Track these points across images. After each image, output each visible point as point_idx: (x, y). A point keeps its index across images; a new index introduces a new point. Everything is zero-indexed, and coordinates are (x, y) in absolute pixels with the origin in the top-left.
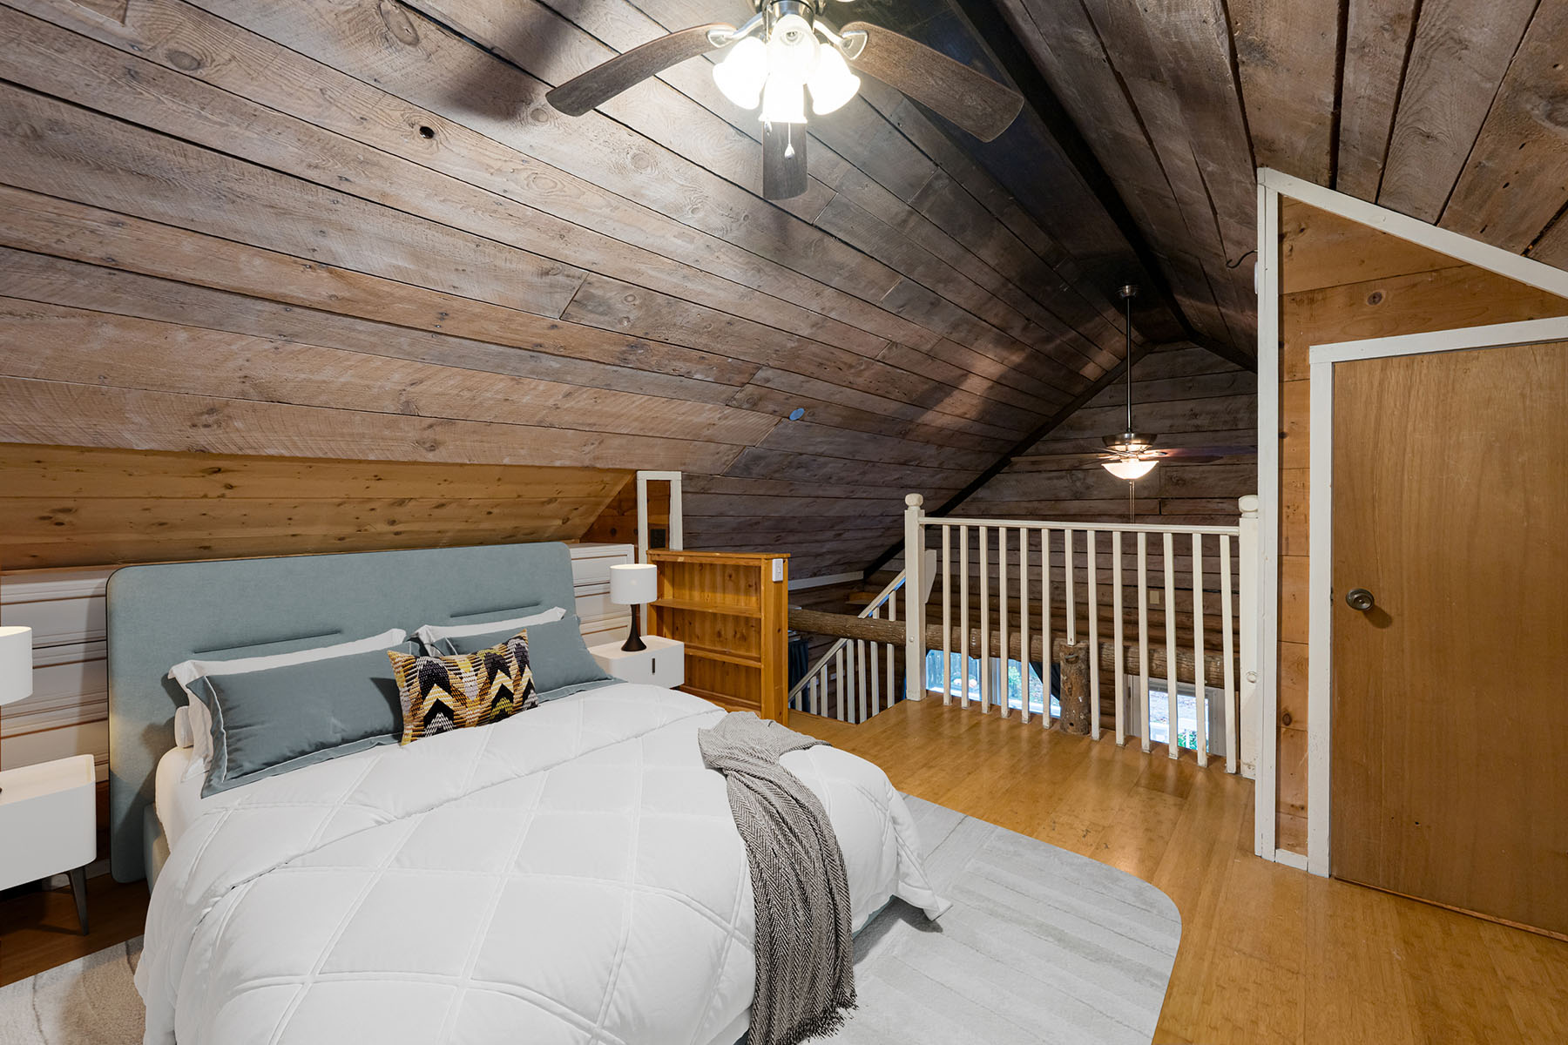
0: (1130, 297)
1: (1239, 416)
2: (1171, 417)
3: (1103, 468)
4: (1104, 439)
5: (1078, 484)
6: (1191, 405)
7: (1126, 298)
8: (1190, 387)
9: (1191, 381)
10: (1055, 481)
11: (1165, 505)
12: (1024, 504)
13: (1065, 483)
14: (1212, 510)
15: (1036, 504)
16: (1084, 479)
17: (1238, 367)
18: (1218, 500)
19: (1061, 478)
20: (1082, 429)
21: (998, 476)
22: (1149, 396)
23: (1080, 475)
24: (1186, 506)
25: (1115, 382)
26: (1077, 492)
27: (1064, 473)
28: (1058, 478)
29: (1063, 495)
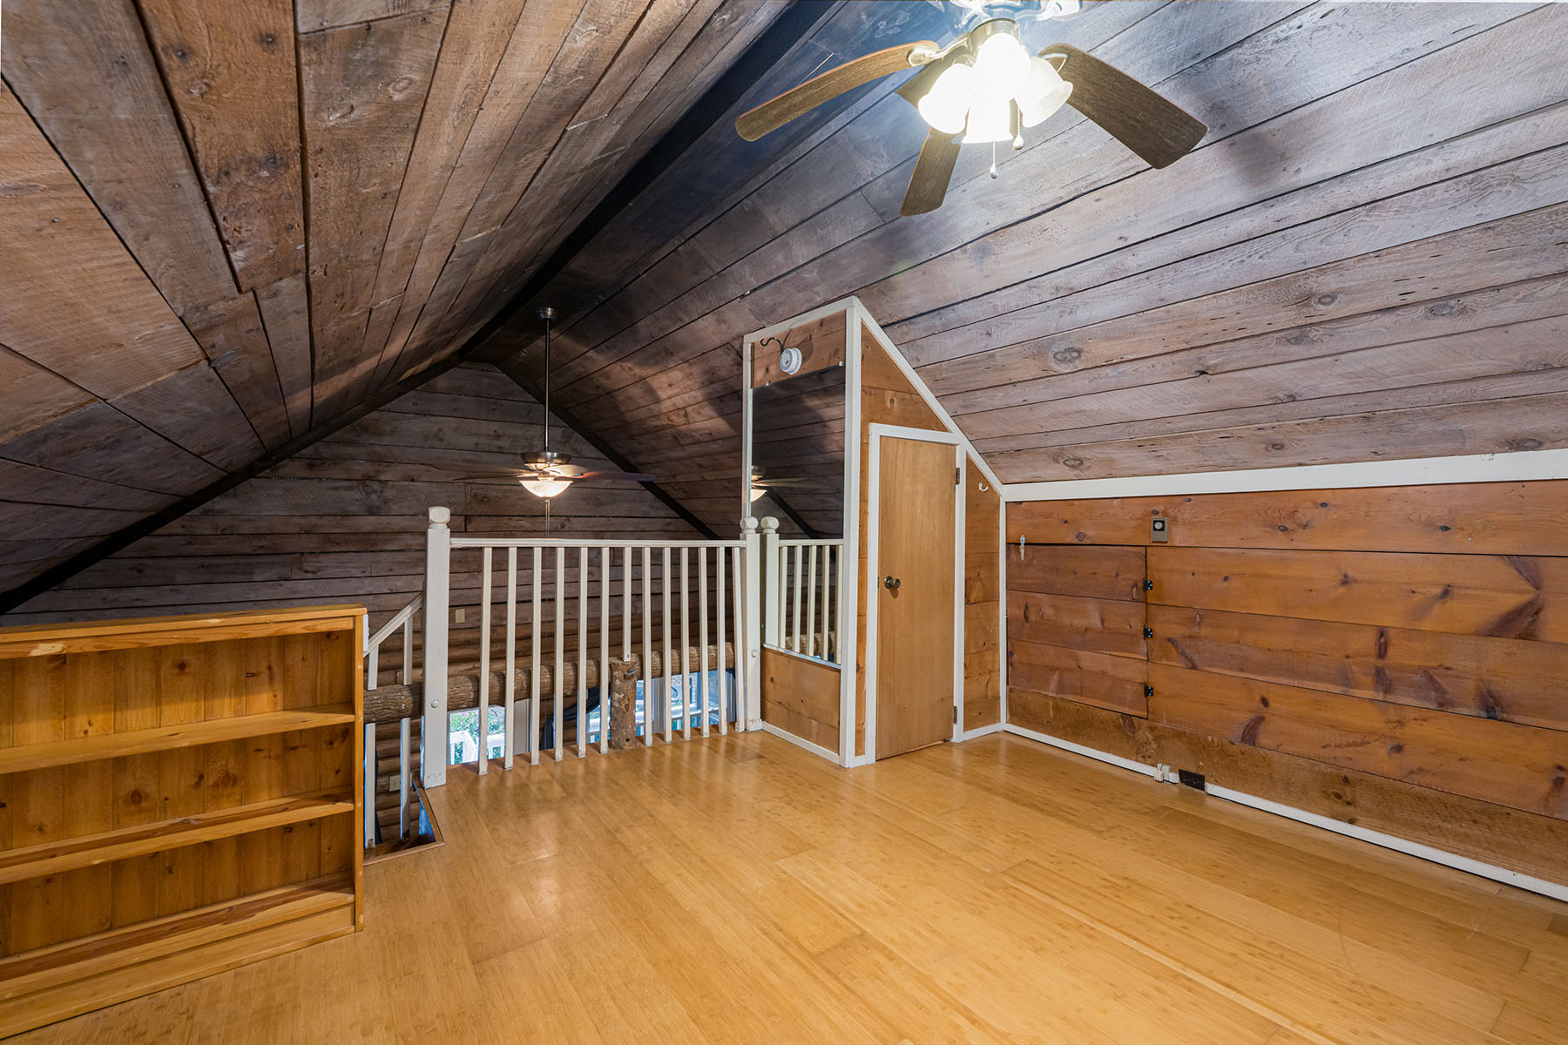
0: (550, 320)
1: (535, 443)
2: (476, 435)
3: (521, 485)
4: (523, 455)
5: (374, 497)
6: (494, 426)
7: (546, 319)
8: (494, 410)
9: (494, 403)
10: (343, 493)
11: (471, 522)
12: (296, 520)
13: (356, 495)
14: (512, 527)
15: (314, 521)
16: (381, 492)
17: (534, 399)
18: (518, 518)
19: (351, 488)
20: (381, 434)
21: (253, 480)
22: (455, 410)
23: (376, 486)
24: (492, 523)
25: (419, 388)
26: (372, 507)
27: (355, 483)
28: (346, 489)
29: (353, 509)
